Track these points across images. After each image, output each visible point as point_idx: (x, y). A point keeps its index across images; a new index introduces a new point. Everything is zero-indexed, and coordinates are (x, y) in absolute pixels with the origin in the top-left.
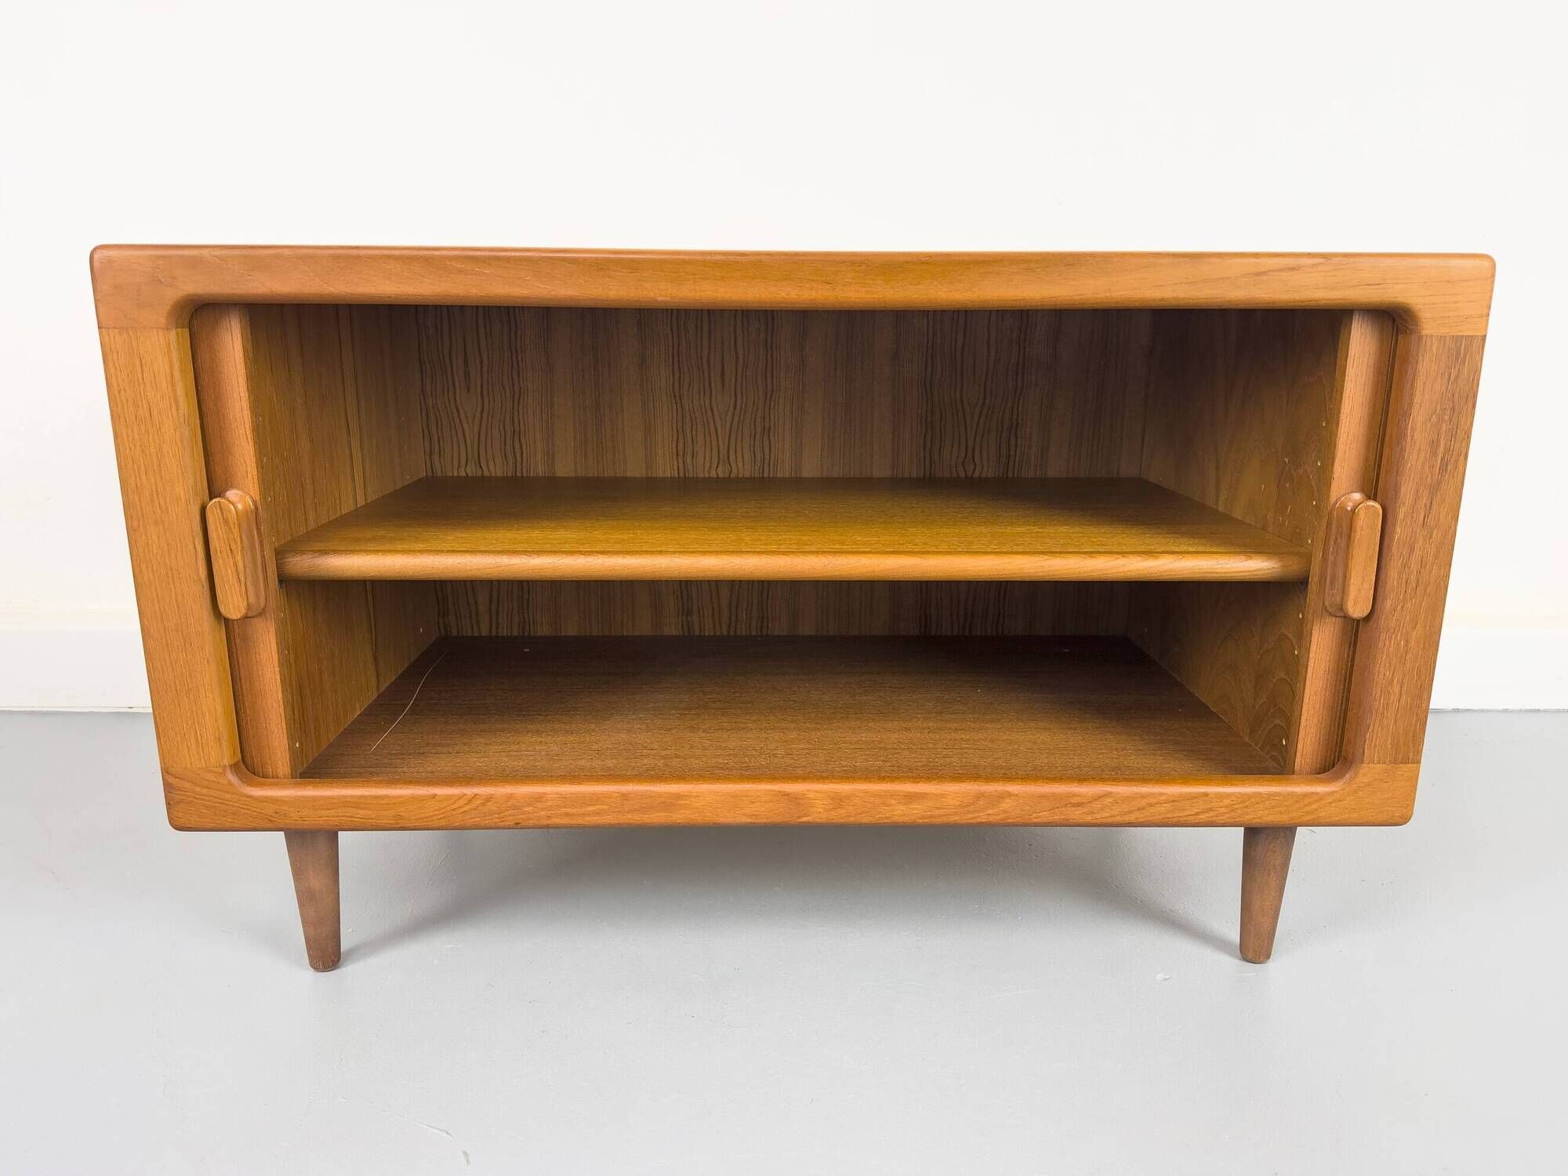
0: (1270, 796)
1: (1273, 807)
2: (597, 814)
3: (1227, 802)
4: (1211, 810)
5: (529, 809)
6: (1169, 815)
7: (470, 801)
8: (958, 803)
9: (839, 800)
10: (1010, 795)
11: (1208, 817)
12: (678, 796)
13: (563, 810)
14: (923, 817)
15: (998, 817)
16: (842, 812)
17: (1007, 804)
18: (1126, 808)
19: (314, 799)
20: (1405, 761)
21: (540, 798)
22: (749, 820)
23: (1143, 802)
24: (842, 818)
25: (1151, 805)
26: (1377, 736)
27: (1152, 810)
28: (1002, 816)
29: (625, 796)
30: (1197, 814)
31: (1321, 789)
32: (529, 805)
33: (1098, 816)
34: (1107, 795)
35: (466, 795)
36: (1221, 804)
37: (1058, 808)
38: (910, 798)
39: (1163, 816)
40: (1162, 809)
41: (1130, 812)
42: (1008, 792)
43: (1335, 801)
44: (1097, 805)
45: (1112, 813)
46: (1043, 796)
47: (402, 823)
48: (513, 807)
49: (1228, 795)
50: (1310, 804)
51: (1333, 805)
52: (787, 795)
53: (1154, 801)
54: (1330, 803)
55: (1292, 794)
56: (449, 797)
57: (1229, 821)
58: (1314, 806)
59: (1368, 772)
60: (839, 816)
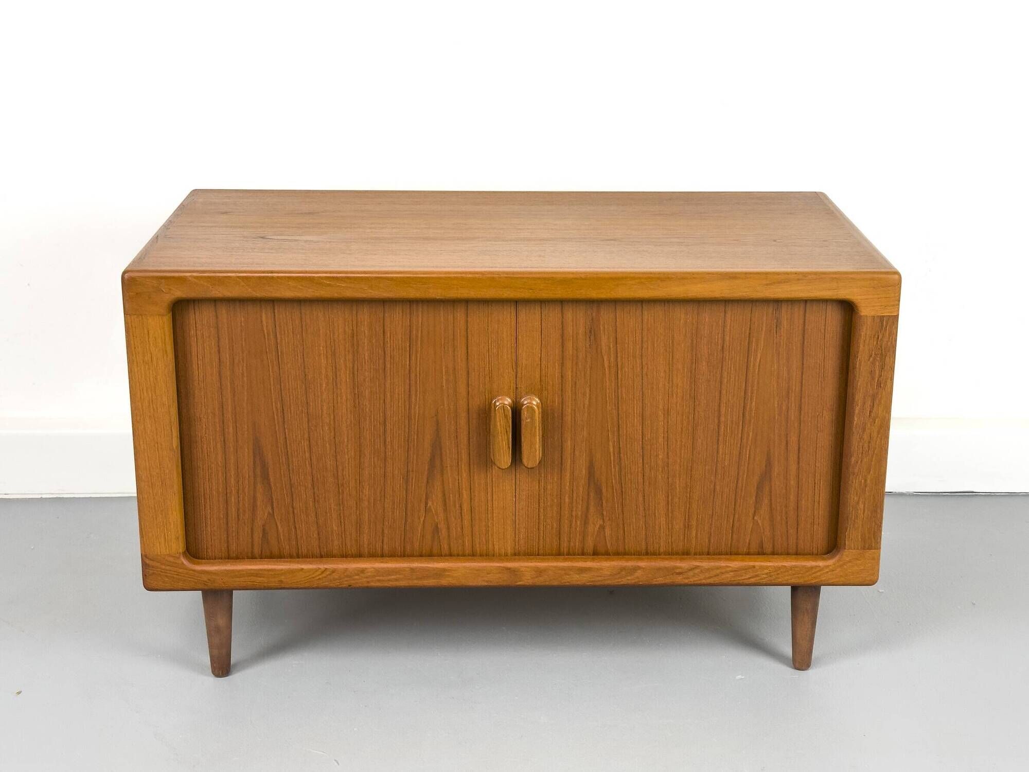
0: (792, 568)
1: (794, 574)
2: (396, 580)
3: (766, 571)
4: (757, 576)
5: (357, 577)
6: (733, 579)
7: (323, 572)
8: (609, 573)
9: (540, 572)
10: (639, 568)
11: (756, 580)
12: (444, 570)
13: (377, 578)
14: (590, 582)
15: (633, 581)
16: (541, 579)
17: (639, 573)
18: (707, 575)
19: (233, 571)
20: (870, 548)
21: (363, 571)
22: (486, 584)
23: (718, 571)
24: (541, 583)
25: (722, 573)
26: (852, 535)
27: (723, 576)
28: (636, 580)
29: (412, 570)
30: (749, 578)
31: (821, 563)
32: (358, 575)
33: (692, 580)
34: (697, 567)
35: (320, 569)
36: (763, 572)
37: (668, 575)
38: (582, 570)
39: (729, 579)
40: (728, 575)
41: (711, 577)
42: (638, 566)
43: (830, 571)
44: (691, 573)
45: (700, 578)
46: (659, 569)
47: (283, 585)
48: (347, 576)
49: (767, 567)
50: (816, 572)
51: (829, 573)
52: (508, 569)
53: (723, 571)
54: (827, 572)
55: (804, 567)
56: (309, 570)
57: (769, 582)
58: (818, 574)
59: (847, 554)
60: (540, 581)
